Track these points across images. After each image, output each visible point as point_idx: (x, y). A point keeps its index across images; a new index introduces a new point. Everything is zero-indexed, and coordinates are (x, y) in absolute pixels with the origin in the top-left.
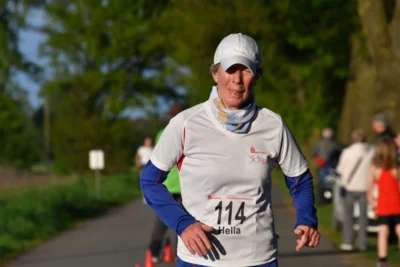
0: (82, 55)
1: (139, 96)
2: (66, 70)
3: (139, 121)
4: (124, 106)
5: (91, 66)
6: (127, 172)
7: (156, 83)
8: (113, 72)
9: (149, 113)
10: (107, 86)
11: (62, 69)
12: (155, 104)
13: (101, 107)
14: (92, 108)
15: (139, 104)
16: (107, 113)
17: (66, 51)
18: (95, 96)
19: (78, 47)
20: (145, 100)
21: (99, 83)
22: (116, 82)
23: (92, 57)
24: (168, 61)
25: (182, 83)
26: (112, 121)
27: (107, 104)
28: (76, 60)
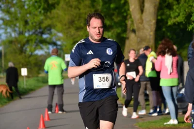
0: (17, 29)
1: (41, 45)
2: (11, 35)
3: (42, 55)
4: (35, 50)
5: (21, 33)
6: (37, 76)
7: (48, 40)
8: (30, 36)
9: (46, 52)
10: (28, 42)
11: (9, 34)
12: (48, 49)
13: (26, 51)
14: (22, 51)
15: (42, 48)
16: (28, 52)
17: (11, 27)
18: (24, 45)
19: (15, 25)
20: (44, 47)
21: (25, 40)
22: (32, 40)
23: (21, 30)
24: (53, 31)
25: (59, 40)
26: (31, 56)
27: (28, 49)
28: (15, 31)
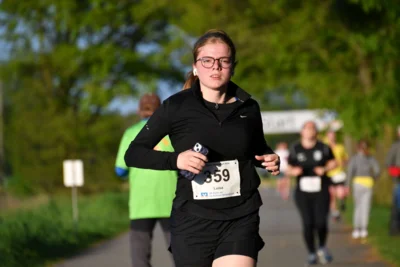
0: (49, 24)
1: (132, 81)
2: (28, 46)
4: (110, 97)
5: (64, 39)
7: (157, 61)
8: (94, 47)
10: (86, 68)
11: (20, 43)
13: (78, 97)
14: (65, 99)
15: (133, 92)
16: (86, 105)
17: (28, 18)
18: (72, 80)
19: (43, 11)
21: (75, 64)
22: (99, 62)
23: (64, 28)
24: (172, 29)
26: (96, 117)
27: (86, 93)
28: (42, 31)
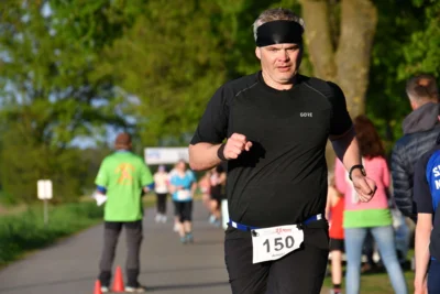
0: (29, 84)
1: (88, 125)
2: (14, 100)
3: (88, 150)
4: (72, 136)
5: (39, 95)
6: (76, 202)
7: (105, 112)
8: (61, 101)
9: (98, 143)
10: (55, 116)
11: (9, 98)
12: (104, 134)
13: (49, 137)
14: (40, 137)
15: (88, 133)
16: (55, 142)
17: (14, 79)
18: (46, 124)
19: (25, 76)
20: (94, 129)
21: (47, 113)
22: (64, 111)
23: (39, 87)
24: (117, 90)
25: (131, 112)
26: (61, 150)
27: (55, 133)
28: (24, 89)
